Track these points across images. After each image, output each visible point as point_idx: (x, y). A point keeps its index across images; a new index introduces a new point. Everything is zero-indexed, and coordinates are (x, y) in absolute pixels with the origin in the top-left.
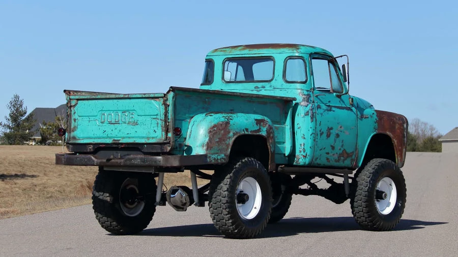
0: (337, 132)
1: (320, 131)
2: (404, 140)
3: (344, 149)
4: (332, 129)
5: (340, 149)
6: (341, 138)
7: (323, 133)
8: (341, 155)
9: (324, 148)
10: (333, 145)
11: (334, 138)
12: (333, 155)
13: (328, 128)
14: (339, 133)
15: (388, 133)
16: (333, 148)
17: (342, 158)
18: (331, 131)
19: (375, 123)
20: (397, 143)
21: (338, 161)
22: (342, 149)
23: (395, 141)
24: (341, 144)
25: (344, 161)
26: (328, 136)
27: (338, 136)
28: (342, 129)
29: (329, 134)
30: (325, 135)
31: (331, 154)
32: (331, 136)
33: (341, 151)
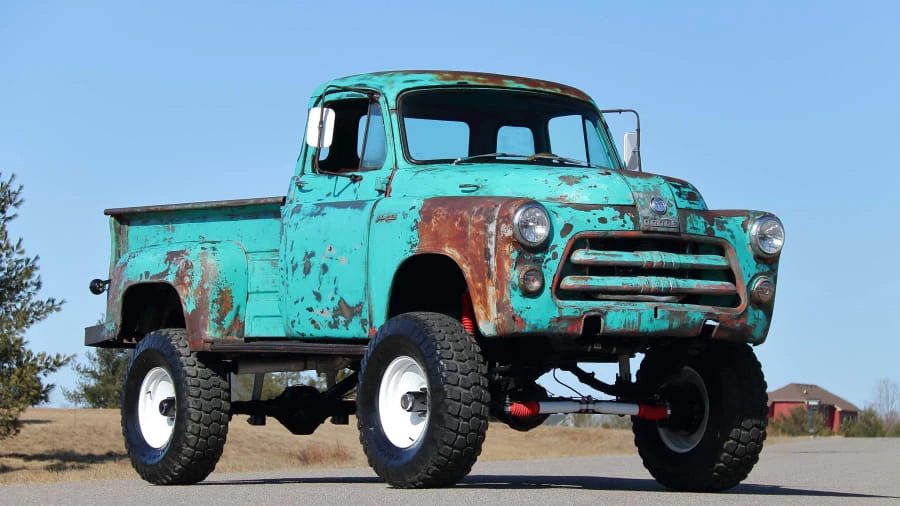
0: (324, 261)
1: (292, 262)
2: (489, 266)
3: (341, 299)
4: (313, 254)
5: (333, 299)
6: (331, 272)
7: (297, 265)
8: (337, 312)
9: (302, 300)
10: (316, 290)
11: (318, 273)
12: (322, 312)
13: (307, 253)
14: (328, 263)
15: (449, 251)
16: (318, 297)
17: (341, 318)
18: (312, 260)
19: (412, 229)
20: (472, 273)
21: (334, 325)
22: (337, 298)
23: (466, 269)
24: (333, 287)
25: (346, 324)
26: (307, 271)
27: (325, 268)
28: (333, 253)
29: (307, 266)
30: (300, 269)
31: (317, 311)
32: (312, 270)
33: (335, 304)
